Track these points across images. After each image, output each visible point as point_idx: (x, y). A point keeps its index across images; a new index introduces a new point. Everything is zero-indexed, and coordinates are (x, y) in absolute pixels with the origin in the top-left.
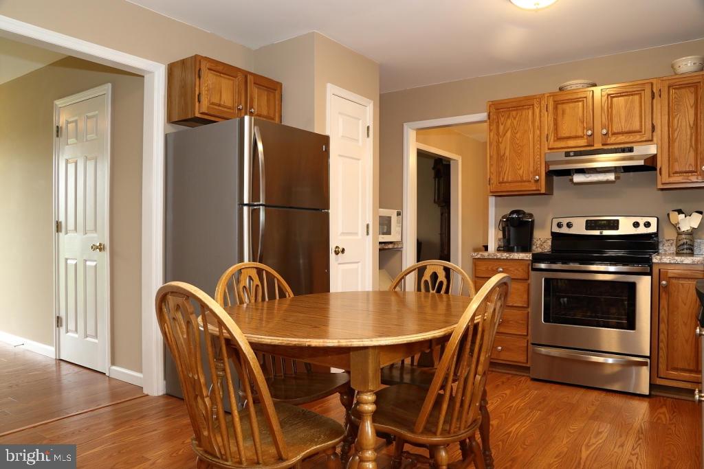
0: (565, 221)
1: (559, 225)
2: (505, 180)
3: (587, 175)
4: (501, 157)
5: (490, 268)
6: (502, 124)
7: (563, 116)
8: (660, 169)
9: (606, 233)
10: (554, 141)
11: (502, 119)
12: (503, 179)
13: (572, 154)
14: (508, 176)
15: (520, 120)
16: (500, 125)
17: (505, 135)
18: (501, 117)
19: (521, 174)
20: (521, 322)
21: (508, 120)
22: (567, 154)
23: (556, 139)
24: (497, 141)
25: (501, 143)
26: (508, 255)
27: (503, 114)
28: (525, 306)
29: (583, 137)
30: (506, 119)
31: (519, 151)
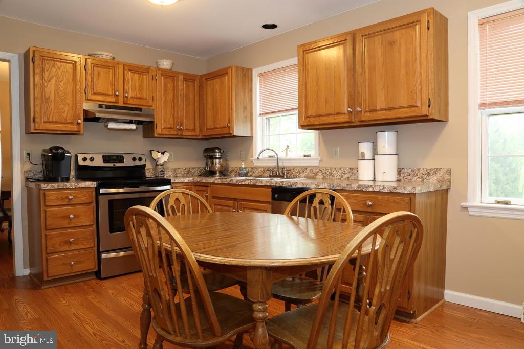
0: (88, 156)
1: (85, 159)
2: (50, 120)
3: (118, 124)
4: (46, 100)
6: (47, 71)
7: (98, 77)
8: (156, 125)
9: (117, 165)
10: (92, 94)
11: (47, 66)
12: (48, 118)
13: (104, 106)
14: (53, 116)
15: (64, 72)
16: (45, 71)
17: (49, 81)
18: (46, 64)
19: (65, 117)
20: (89, 237)
21: (53, 68)
22: (100, 106)
23: (93, 93)
24: (42, 85)
25: (46, 87)
26: (76, 185)
27: (48, 62)
28: (92, 224)
29: (112, 95)
30: (51, 67)
31: (64, 97)
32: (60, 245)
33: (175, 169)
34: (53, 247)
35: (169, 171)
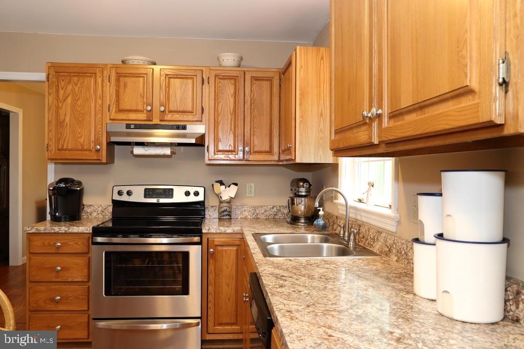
0: (125, 190)
1: (120, 193)
2: (65, 147)
3: (147, 149)
4: (61, 123)
5: (46, 243)
6: (62, 89)
7: (125, 89)
8: (208, 147)
9: (162, 201)
10: (116, 112)
11: (63, 83)
12: (63, 146)
13: (132, 126)
14: (68, 143)
15: (82, 88)
16: (60, 89)
17: (65, 100)
18: (61, 81)
19: (82, 142)
20: (81, 297)
21: (69, 85)
22: (128, 126)
23: (117, 110)
24: (57, 105)
25: (61, 108)
26: (67, 229)
27: (63, 78)
28: (85, 280)
29: (143, 111)
30: (66, 84)
31: (80, 119)
32: (44, 302)
33: (255, 208)
34: (36, 303)
35: (245, 211)
